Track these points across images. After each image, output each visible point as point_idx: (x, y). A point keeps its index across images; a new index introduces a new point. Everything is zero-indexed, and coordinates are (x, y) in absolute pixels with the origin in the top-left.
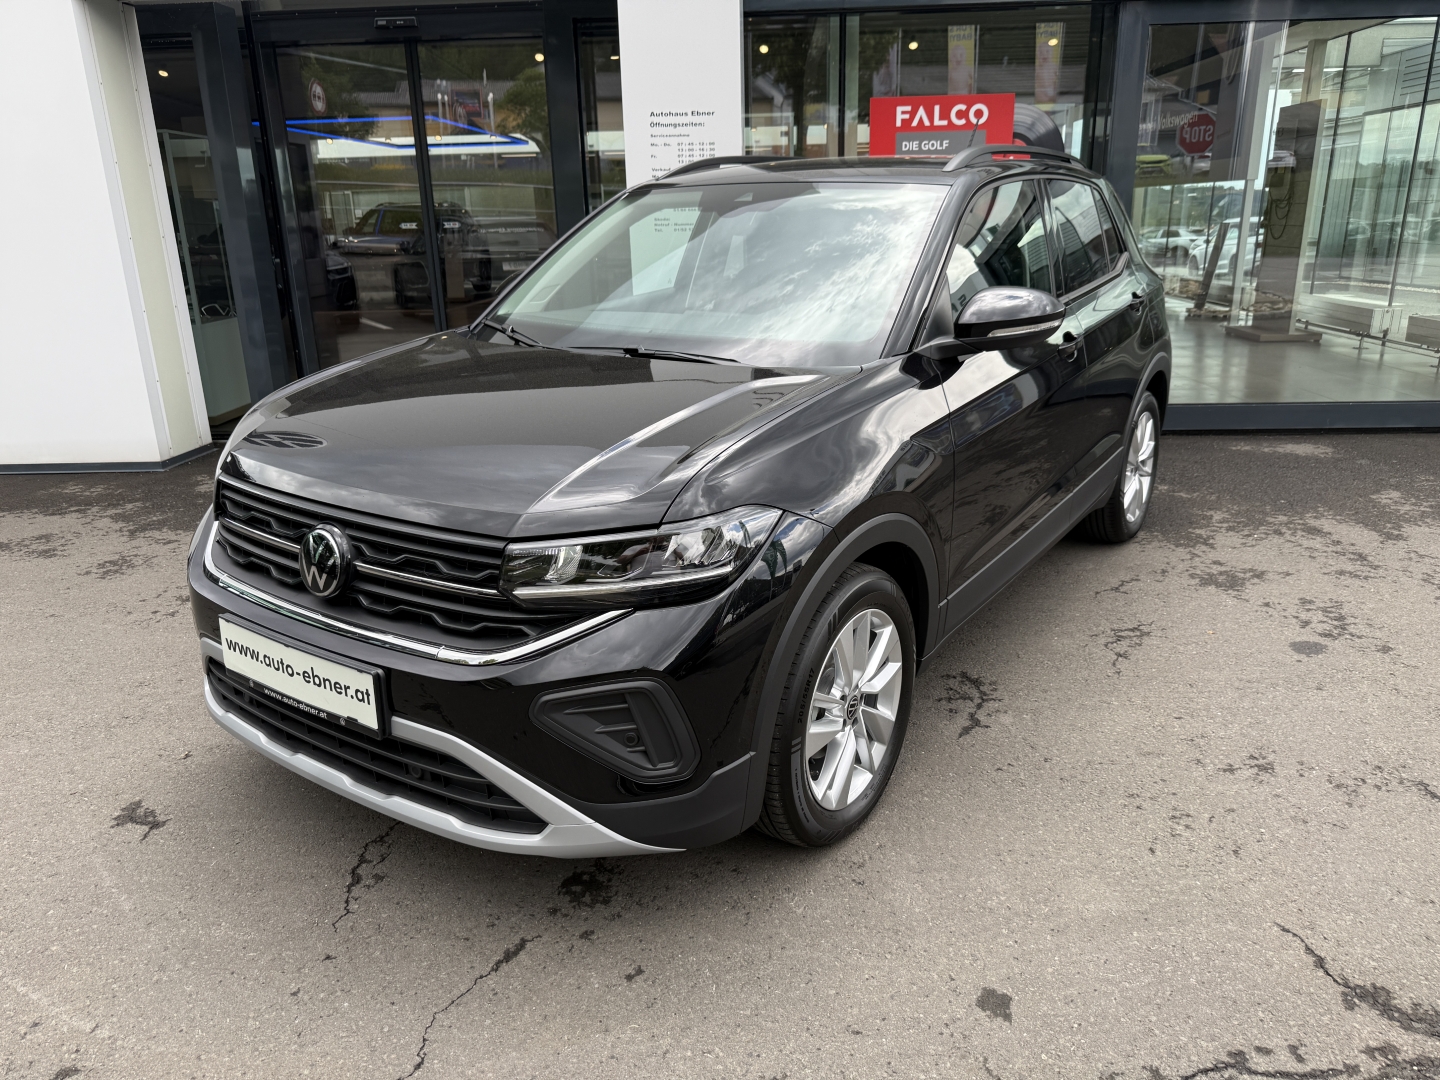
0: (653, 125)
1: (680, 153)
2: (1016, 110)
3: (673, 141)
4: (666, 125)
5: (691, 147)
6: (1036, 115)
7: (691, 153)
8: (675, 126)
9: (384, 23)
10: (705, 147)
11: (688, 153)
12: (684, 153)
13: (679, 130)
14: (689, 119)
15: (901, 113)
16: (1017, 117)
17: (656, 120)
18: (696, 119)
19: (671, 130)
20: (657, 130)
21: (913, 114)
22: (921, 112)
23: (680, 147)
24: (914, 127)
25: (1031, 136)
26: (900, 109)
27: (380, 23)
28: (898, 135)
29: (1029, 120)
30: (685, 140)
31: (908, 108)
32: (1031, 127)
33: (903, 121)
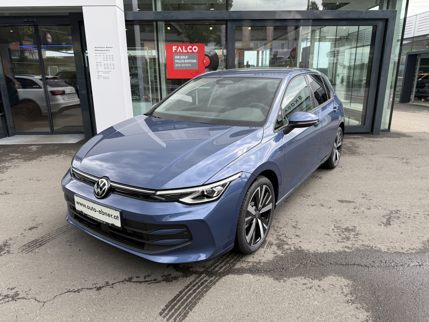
0: (96, 50)
1: (104, 58)
2: (205, 48)
3: (102, 55)
4: (99, 51)
5: (107, 56)
6: (211, 50)
7: (107, 58)
8: (102, 51)
9: (26, 20)
10: (110, 56)
11: (106, 58)
12: (105, 58)
13: (103, 52)
14: (106, 49)
15: (174, 48)
16: (205, 50)
18: (108, 49)
20: (97, 52)
21: (177, 48)
22: (180, 48)
23: (104, 56)
24: (178, 52)
25: (210, 55)
26: (174, 47)
27: (24, 20)
28: (174, 54)
29: (209, 51)
30: (105, 55)
31: (176, 47)
32: (209, 53)
33: (175, 50)
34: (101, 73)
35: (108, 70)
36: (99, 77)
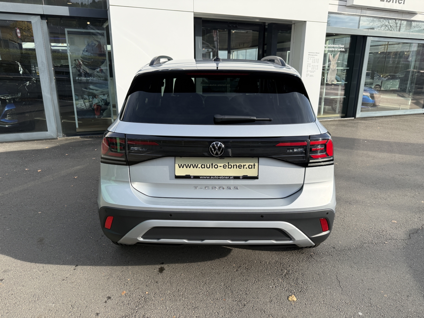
0: (309, 55)
3: (312, 58)
5: (315, 60)
10: (317, 60)
12: (313, 61)
13: (313, 56)
17: (309, 54)
18: (316, 54)
19: (312, 56)
20: (310, 56)
30: (314, 58)
34: (309, 73)
35: (314, 70)
36: (307, 75)
